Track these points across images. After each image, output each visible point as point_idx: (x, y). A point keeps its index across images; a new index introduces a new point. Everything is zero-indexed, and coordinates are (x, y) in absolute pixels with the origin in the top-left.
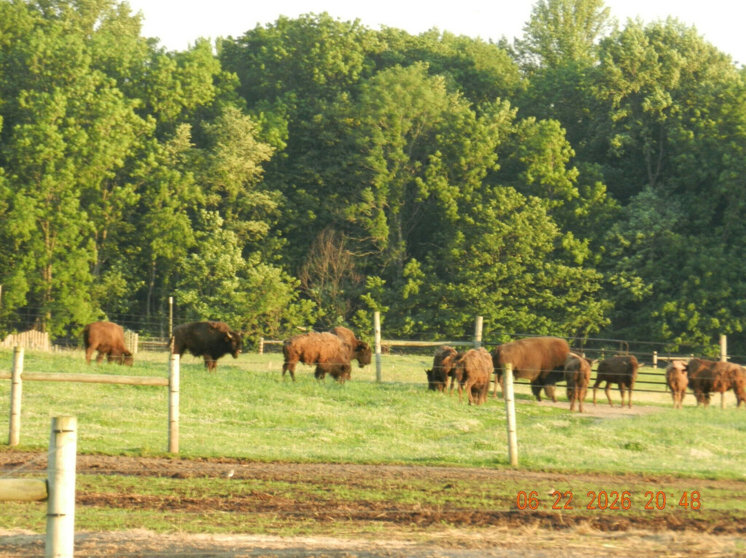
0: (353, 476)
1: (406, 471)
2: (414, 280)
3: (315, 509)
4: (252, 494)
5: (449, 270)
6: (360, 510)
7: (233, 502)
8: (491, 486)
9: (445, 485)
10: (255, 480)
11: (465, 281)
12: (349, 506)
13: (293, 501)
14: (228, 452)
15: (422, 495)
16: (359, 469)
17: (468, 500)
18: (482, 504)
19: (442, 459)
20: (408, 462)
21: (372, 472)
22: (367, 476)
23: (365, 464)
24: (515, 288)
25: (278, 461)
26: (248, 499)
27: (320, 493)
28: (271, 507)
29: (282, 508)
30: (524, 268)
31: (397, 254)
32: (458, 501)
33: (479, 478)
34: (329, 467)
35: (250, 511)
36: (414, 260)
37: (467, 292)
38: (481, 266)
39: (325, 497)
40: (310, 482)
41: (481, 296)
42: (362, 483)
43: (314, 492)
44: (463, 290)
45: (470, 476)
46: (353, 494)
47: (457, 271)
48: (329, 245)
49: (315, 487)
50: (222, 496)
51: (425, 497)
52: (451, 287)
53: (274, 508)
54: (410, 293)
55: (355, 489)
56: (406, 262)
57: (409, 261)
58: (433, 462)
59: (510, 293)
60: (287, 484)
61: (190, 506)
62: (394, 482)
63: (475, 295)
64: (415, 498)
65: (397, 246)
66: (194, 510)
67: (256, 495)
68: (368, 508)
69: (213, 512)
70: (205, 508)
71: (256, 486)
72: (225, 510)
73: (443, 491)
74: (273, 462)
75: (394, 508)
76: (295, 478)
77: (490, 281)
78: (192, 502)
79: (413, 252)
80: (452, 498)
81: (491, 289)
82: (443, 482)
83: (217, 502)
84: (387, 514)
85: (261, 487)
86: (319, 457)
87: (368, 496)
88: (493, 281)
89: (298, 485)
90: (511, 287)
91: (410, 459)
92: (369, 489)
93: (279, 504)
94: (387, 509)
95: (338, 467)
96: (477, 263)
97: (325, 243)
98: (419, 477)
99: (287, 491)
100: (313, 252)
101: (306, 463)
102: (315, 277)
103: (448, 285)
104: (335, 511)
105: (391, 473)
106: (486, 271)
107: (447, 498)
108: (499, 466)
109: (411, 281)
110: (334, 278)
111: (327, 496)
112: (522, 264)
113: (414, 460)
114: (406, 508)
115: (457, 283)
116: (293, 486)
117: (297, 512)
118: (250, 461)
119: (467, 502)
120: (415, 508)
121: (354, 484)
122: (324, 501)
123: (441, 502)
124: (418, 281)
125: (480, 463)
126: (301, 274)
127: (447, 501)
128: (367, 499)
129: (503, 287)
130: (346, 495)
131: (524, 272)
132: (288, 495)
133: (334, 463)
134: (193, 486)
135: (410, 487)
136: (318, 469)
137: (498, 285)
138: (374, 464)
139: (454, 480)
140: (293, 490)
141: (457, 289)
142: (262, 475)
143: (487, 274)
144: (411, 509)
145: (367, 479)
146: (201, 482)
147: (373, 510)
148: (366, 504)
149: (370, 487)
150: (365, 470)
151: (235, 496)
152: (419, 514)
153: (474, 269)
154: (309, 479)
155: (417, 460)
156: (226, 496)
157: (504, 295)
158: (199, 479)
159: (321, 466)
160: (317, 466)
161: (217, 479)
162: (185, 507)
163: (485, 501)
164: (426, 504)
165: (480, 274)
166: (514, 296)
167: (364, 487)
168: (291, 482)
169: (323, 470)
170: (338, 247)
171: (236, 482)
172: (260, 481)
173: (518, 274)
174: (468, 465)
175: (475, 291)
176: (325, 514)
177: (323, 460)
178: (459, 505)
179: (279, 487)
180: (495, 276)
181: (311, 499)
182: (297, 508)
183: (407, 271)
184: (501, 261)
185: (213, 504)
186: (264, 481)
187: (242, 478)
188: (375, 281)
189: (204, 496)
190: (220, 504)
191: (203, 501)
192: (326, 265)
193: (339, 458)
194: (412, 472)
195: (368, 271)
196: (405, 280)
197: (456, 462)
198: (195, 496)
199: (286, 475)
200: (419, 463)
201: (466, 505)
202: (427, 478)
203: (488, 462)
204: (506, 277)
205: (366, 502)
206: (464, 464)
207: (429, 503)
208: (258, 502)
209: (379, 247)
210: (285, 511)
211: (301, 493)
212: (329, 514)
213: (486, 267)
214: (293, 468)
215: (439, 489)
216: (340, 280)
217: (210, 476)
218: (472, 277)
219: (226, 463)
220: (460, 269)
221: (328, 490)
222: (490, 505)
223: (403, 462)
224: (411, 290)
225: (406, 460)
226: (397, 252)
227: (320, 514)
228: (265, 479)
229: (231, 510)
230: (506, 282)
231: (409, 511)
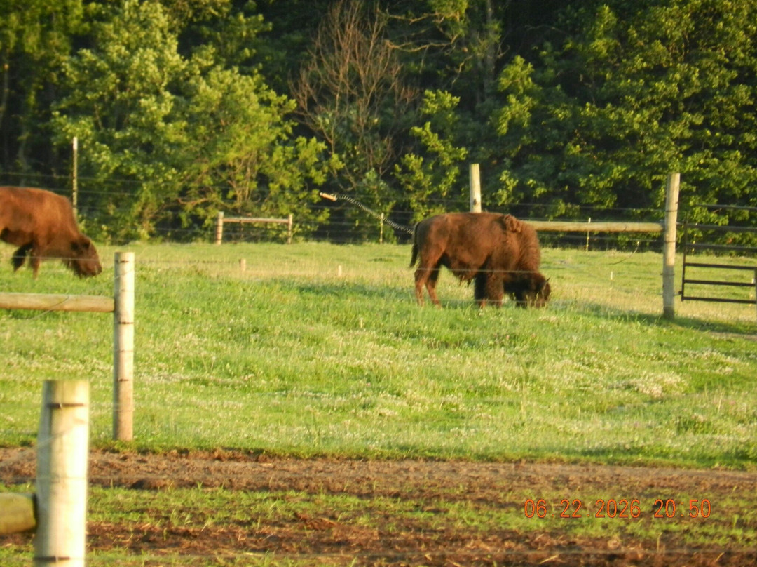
0: (474, 483)
1: (574, 474)
2: (520, 99)
3: (423, 547)
4: (296, 518)
5: (587, 79)
6: (509, 549)
7: (264, 535)
8: (742, 503)
9: (653, 501)
10: (292, 493)
11: (617, 99)
12: (484, 540)
13: (376, 532)
14: (225, 439)
15: (617, 521)
16: (485, 472)
17: (705, 529)
18: (734, 538)
19: (638, 451)
20: (573, 457)
21: (510, 478)
22: (500, 484)
23: (491, 460)
24: (716, 113)
25: (324, 456)
26: (290, 529)
27: (421, 516)
28: (339, 544)
29: (360, 545)
30: (735, 74)
31: (484, 48)
32: (687, 531)
33: (714, 487)
34: (427, 467)
35: (302, 552)
36: (519, 59)
37: (620, 120)
38: (647, 70)
39: (433, 525)
40: (396, 495)
41: (647, 129)
42: (496, 499)
43: (409, 515)
44: (612, 116)
45: (698, 483)
46: (485, 519)
47: (601, 80)
48: (351, 30)
49: (410, 504)
50: (241, 523)
51: (623, 524)
52: (588, 110)
53: (344, 544)
54: (511, 124)
55: (484, 508)
56: (501, 64)
57: (508, 60)
58: (622, 458)
59: (706, 124)
60: (353, 500)
61: (186, 542)
62: (555, 494)
63: (636, 126)
64: (605, 527)
65: (483, 32)
66: (194, 550)
67: (305, 520)
68: (520, 546)
69: (231, 554)
70: (216, 547)
71: (298, 502)
72: (254, 550)
73: (653, 512)
74: (314, 457)
75: (572, 545)
76: (365, 490)
77: (666, 99)
78: (186, 534)
79: (513, 44)
80: (673, 527)
81: (669, 116)
82: (648, 496)
83: (234, 534)
84: (560, 557)
85: (305, 505)
86: (402, 448)
87: (515, 522)
88: (671, 100)
89: (376, 502)
90: (708, 111)
91: (575, 452)
92: (513, 509)
93: (351, 537)
94: (559, 547)
95: (444, 466)
96: (639, 63)
97: (343, 26)
98: (600, 487)
99: (358, 513)
100: (318, 44)
101: (378, 458)
102: (323, 95)
103: (584, 106)
104: (461, 551)
105: (547, 477)
106: (657, 80)
107: (664, 527)
108: (748, 464)
109: (513, 99)
110: (361, 93)
111: (437, 522)
112: (729, 67)
113: (585, 453)
114: (595, 545)
115: (601, 104)
116: (367, 502)
117: (391, 553)
118: (271, 456)
119: (706, 535)
120: (611, 545)
121: (480, 500)
122: (435, 531)
123: (655, 532)
124: (528, 100)
125: (710, 459)
126: (296, 85)
127: (666, 532)
128: (514, 527)
129: (692, 112)
130: (472, 520)
131: (734, 82)
132: (363, 520)
133: (432, 459)
134: (179, 504)
135: (588, 504)
136: (407, 470)
137: (682, 107)
138: (509, 461)
139: (667, 491)
140: (369, 510)
141: (600, 115)
142: (302, 484)
143: (660, 85)
144: (605, 548)
145: (502, 489)
146: (192, 495)
147: (531, 548)
148: (515, 537)
149: (513, 504)
150: (496, 471)
151: (264, 522)
152: (622, 557)
153: (634, 77)
154: (392, 489)
155: (590, 453)
156: (249, 523)
157: (692, 126)
158: (185, 490)
159: (412, 465)
160: (405, 464)
161: (220, 490)
162: (178, 544)
163: (739, 532)
164: (629, 538)
165: (647, 84)
166: (713, 130)
167: (502, 506)
168: (360, 496)
169: (418, 474)
170: (368, 34)
171: (258, 495)
172: (303, 495)
173: (720, 87)
174: (688, 462)
175: (636, 120)
176: (443, 557)
177: (410, 453)
178: (689, 540)
179: (343, 506)
180: (674, 87)
181: (408, 529)
182: (389, 545)
183: (505, 82)
184: (688, 59)
185: (226, 538)
186: (310, 493)
187: (266, 488)
188: (441, 101)
189: (209, 523)
190: (241, 539)
191: (208, 531)
192: (344, 69)
193: (440, 450)
194: (586, 476)
195: (428, 81)
196: (502, 98)
197: (666, 456)
198: (187, 523)
199: (347, 483)
200: (593, 459)
201: (701, 540)
202: (615, 487)
203: (727, 456)
204: (698, 90)
205: (514, 532)
206: (680, 461)
207: (632, 535)
208: (310, 534)
209: (448, 34)
210: (367, 551)
211: (387, 517)
212: (450, 557)
213: (659, 72)
214: (358, 470)
215: (645, 508)
216: (372, 99)
217: (205, 486)
218: (631, 91)
219: (230, 459)
220: (608, 76)
221: (437, 511)
222: (748, 540)
223: (564, 457)
224: (513, 118)
225: (568, 452)
226: (484, 43)
227: (433, 557)
228: (312, 492)
229: (264, 550)
230: (699, 101)
231: (601, 552)
